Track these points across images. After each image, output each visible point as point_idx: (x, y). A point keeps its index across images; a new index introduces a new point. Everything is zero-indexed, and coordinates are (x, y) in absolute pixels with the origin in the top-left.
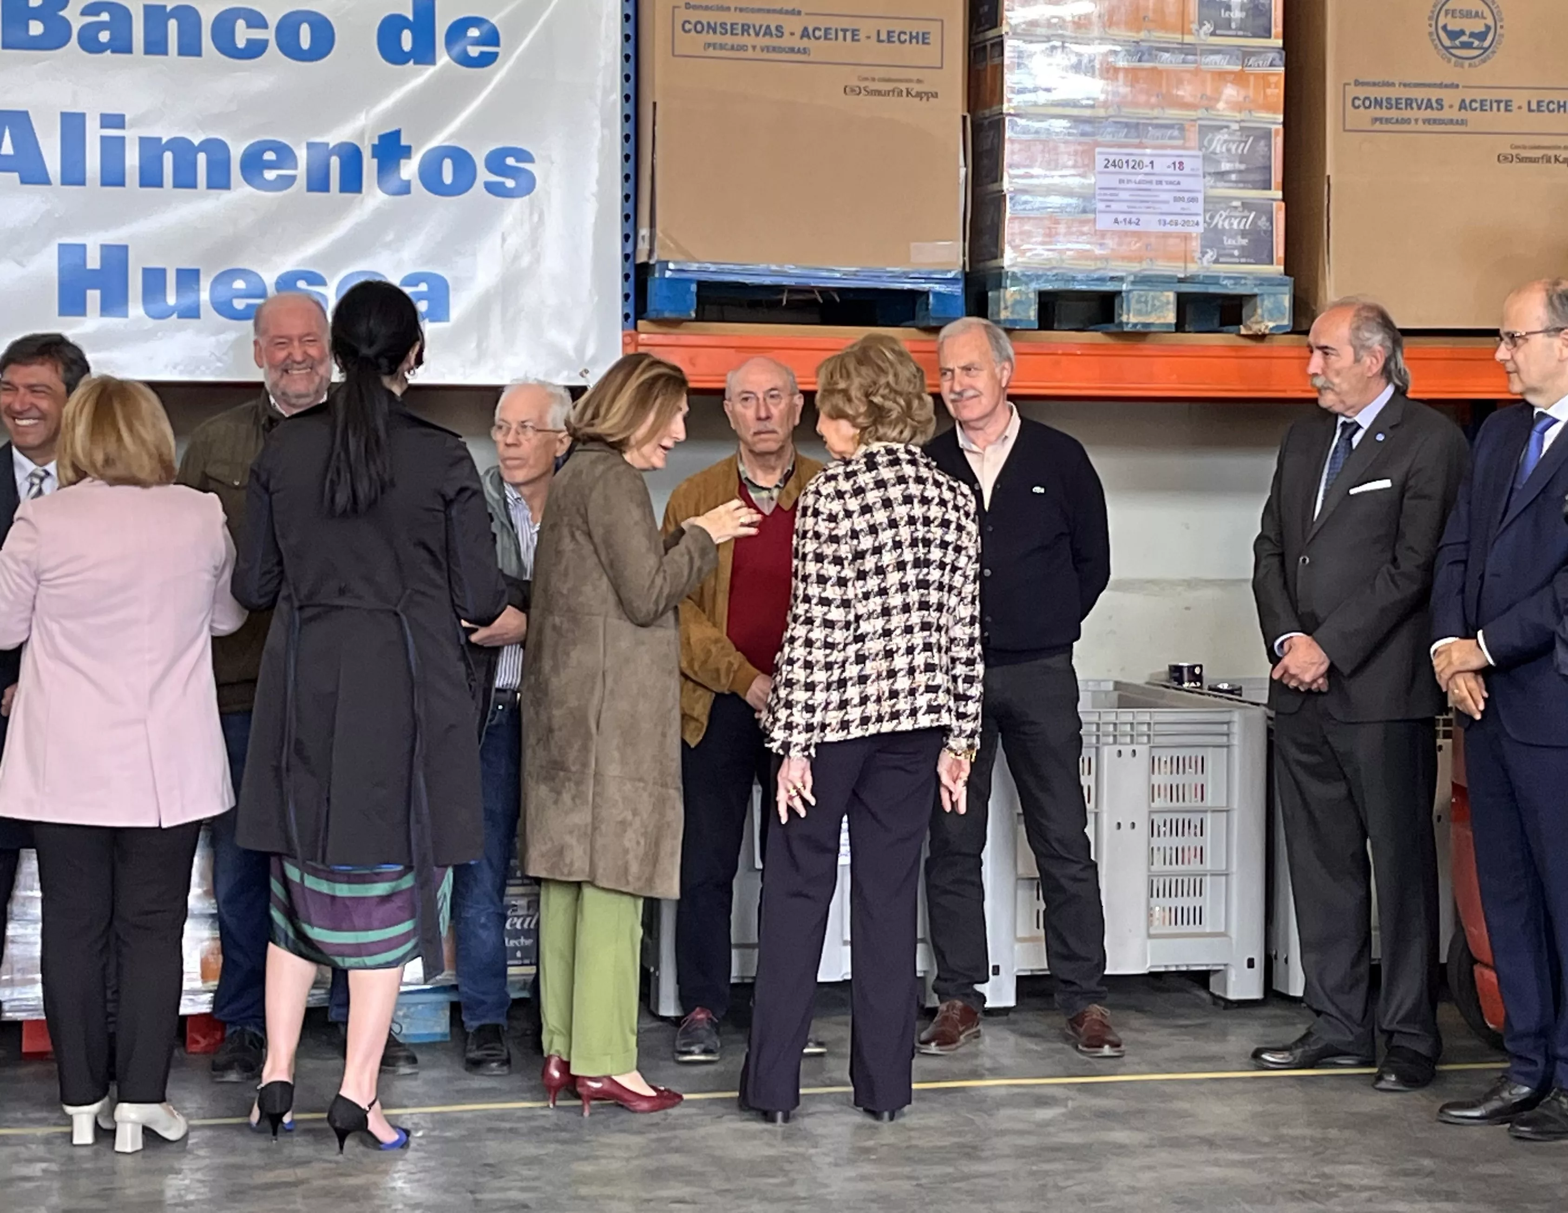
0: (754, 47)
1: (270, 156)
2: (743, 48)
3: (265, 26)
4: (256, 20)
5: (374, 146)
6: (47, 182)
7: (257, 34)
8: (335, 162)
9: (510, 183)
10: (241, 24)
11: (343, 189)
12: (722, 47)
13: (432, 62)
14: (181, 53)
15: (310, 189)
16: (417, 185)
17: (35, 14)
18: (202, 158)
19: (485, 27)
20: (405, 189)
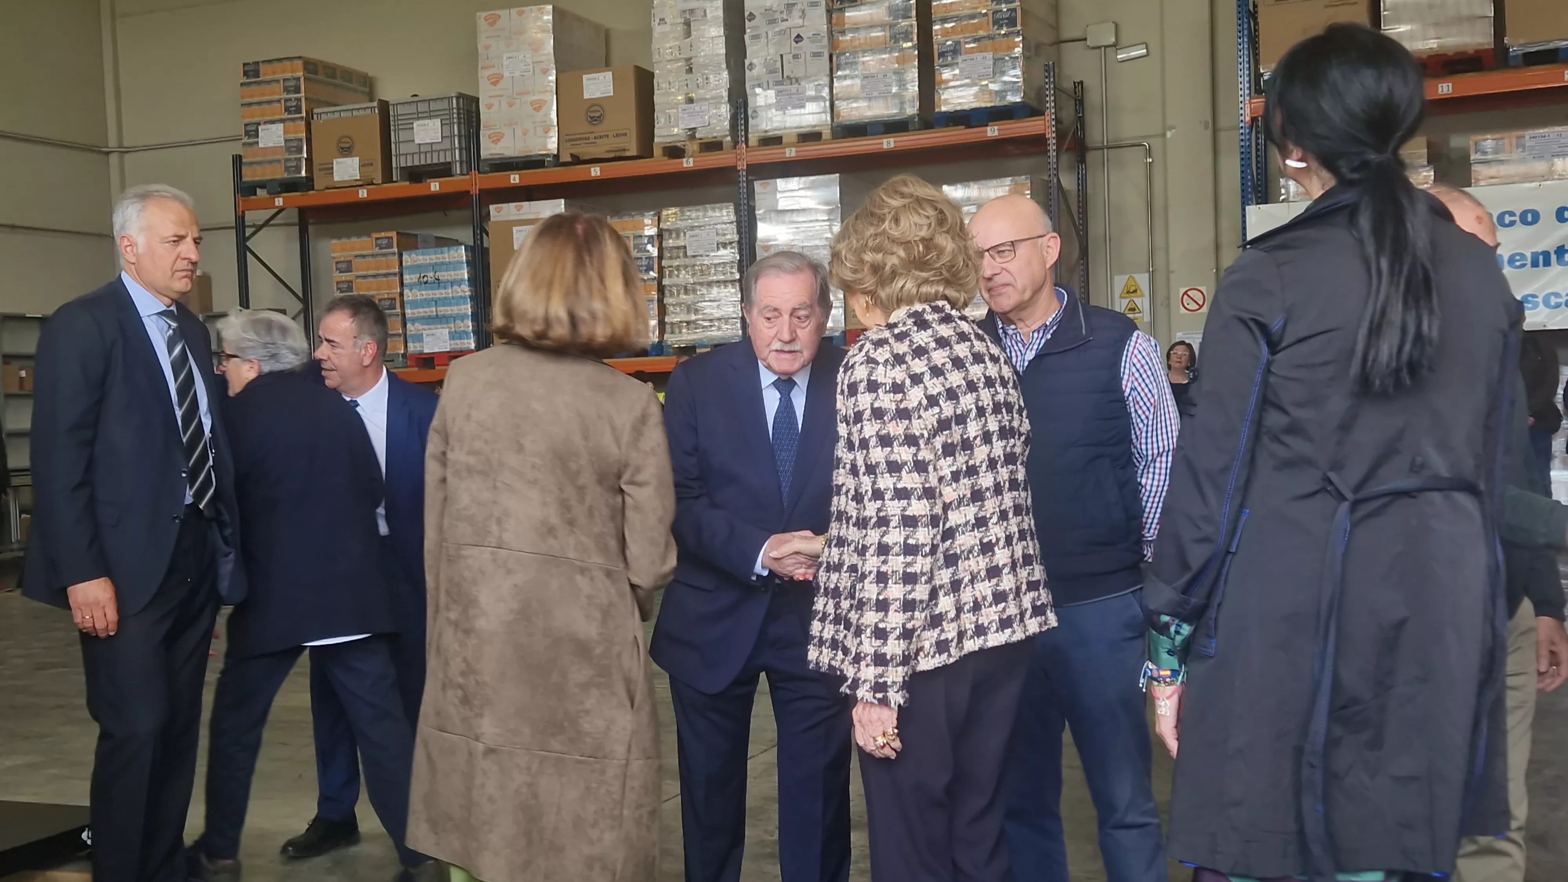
1: (1518, 258)
3: (1515, 216)
4: (1512, 214)
5: (1554, 251)
7: (1513, 218)
8: (1541, 258)
10: (1507, 216)
11: (1544, 266)
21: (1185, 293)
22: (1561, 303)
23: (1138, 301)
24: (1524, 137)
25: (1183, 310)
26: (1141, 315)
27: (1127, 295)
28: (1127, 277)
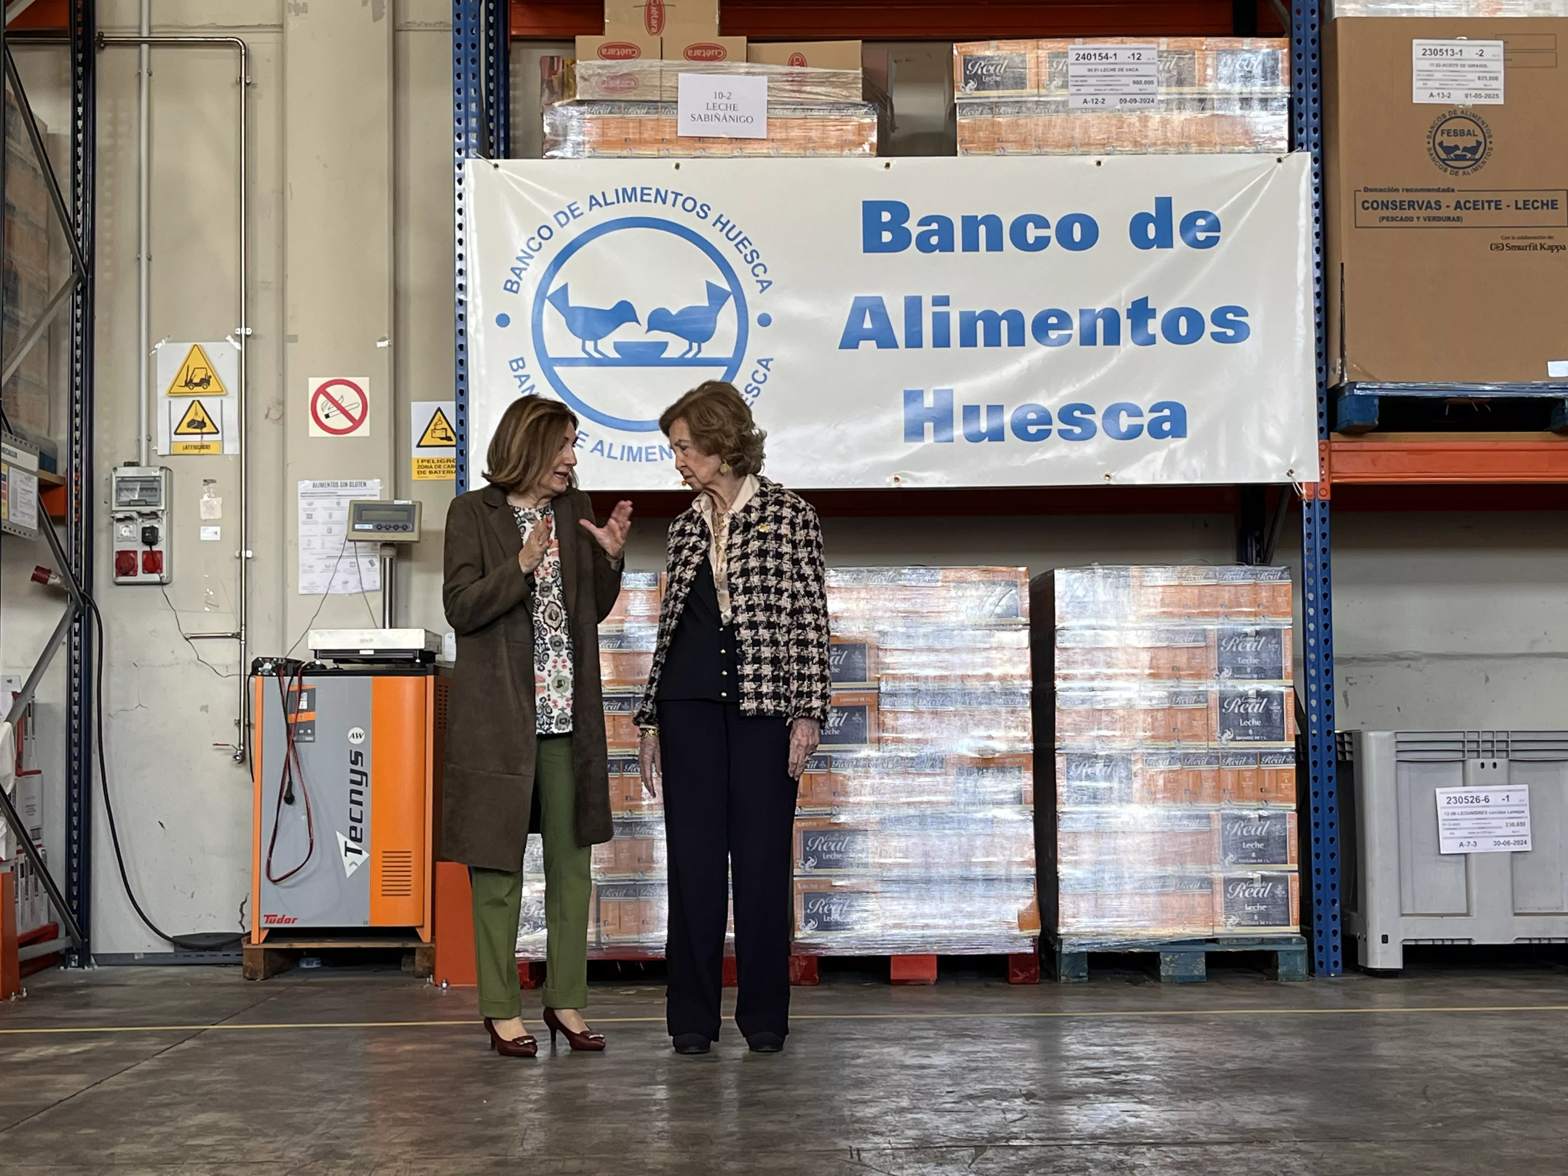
0: (1418, 218)
1: (1053, 320)
2: (1411, 219)
3: (1048, 226)
4: (1041, 223)
5: (1128, 310)
6: (896, 346)
7: (1043, 233)
8: (1100, 323)
9: (1230, 333)
10: (1030, 226)
11: (1106, 343)
12: (1393, 219)
13: (1171, 246)
14: (988, 249)
15: (1082, 343)
16: (1160, 338)
17: (887, 227)
18: (1004, 324)
19: (1211, 218)
20: (1151, 340)
21: (322, 390)
22: (1142, 426)
23: (211, 404)
24: (1065, 55)
25: (315, 431)
26: (218, 437)
27: (187, 389)
28: (189, 346)
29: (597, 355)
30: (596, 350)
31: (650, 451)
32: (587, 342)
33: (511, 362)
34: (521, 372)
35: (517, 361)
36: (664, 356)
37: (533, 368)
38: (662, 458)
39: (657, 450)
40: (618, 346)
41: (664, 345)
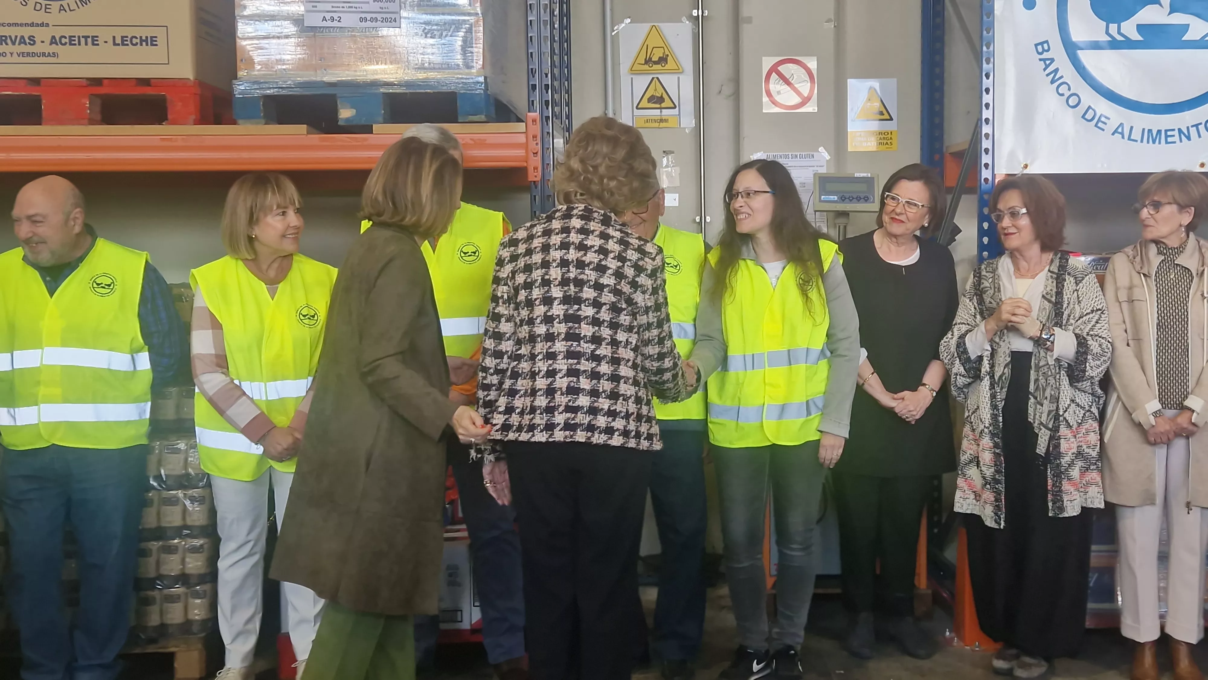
26: (675, 112)
27: (647, 68)
28: (648, 26)
29: (1119, 38)
30: (1119, 33)
31: (1169, 133)
32: (1110, 25)
33: (1036, 45)
34: (1045, 55)
35: (1042, 44)
36: (1183, 39)
37: (1058, 51)
38: (1181, 141)
39: (1176, 133)
40: (1140, 28)
41: (1185, 28)
